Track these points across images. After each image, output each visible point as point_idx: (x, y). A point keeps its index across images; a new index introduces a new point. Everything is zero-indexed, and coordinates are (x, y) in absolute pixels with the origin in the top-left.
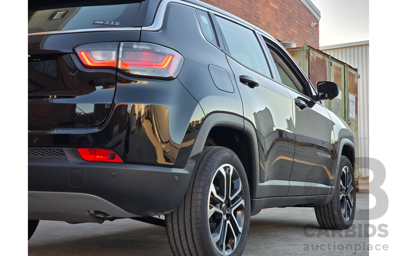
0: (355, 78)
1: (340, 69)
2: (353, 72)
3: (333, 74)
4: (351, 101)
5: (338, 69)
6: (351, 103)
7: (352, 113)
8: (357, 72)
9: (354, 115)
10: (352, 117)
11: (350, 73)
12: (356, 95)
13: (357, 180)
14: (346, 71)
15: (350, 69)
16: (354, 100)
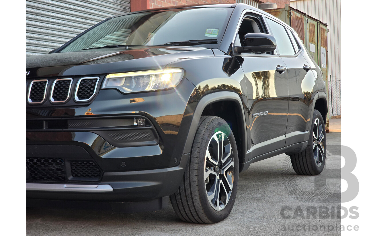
0: (326, 32)
1: (314, 25)
2: (324, 27)
3: (309, 31)
4: (322, 54)
5: (313, 25)
6: (322, 55)
7: (323, 64)
8: (327, 27)
9: (325, 65)
10: (324, 67)
11: (322, 29)
12: (326, 48)
13: (328, 122)
14: (318, 27)
15: (322, 25)
16: (325, 52)
